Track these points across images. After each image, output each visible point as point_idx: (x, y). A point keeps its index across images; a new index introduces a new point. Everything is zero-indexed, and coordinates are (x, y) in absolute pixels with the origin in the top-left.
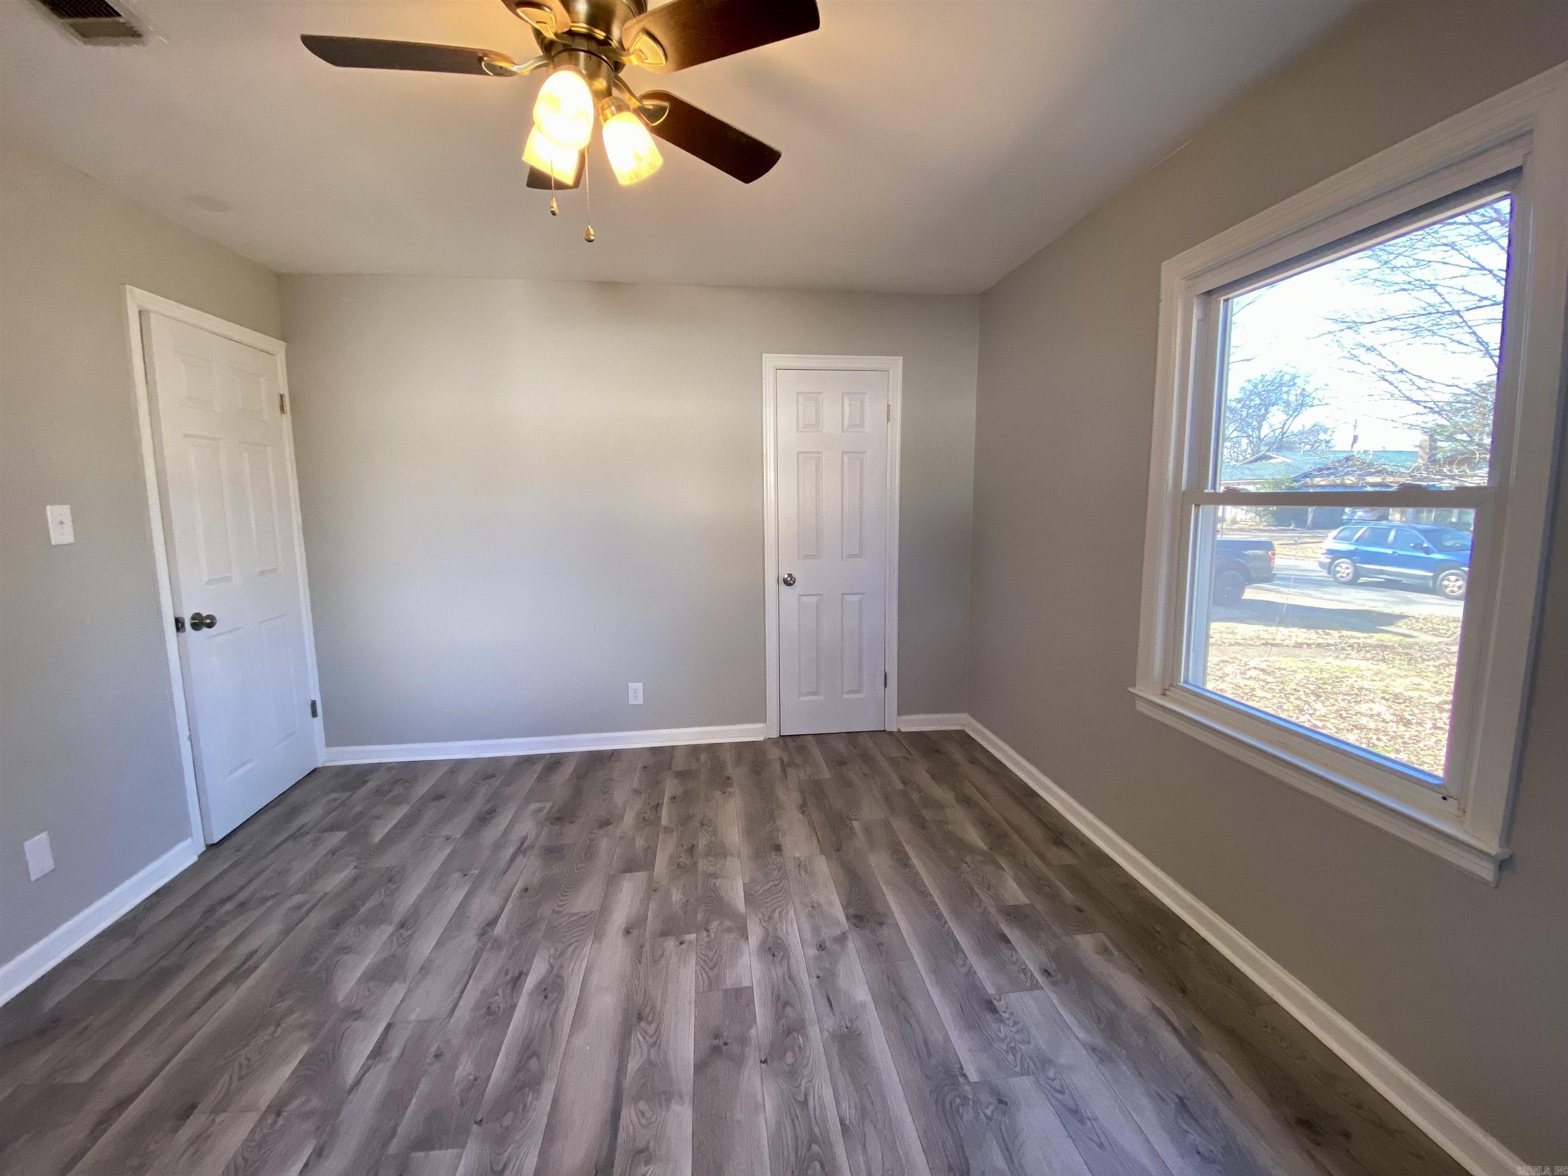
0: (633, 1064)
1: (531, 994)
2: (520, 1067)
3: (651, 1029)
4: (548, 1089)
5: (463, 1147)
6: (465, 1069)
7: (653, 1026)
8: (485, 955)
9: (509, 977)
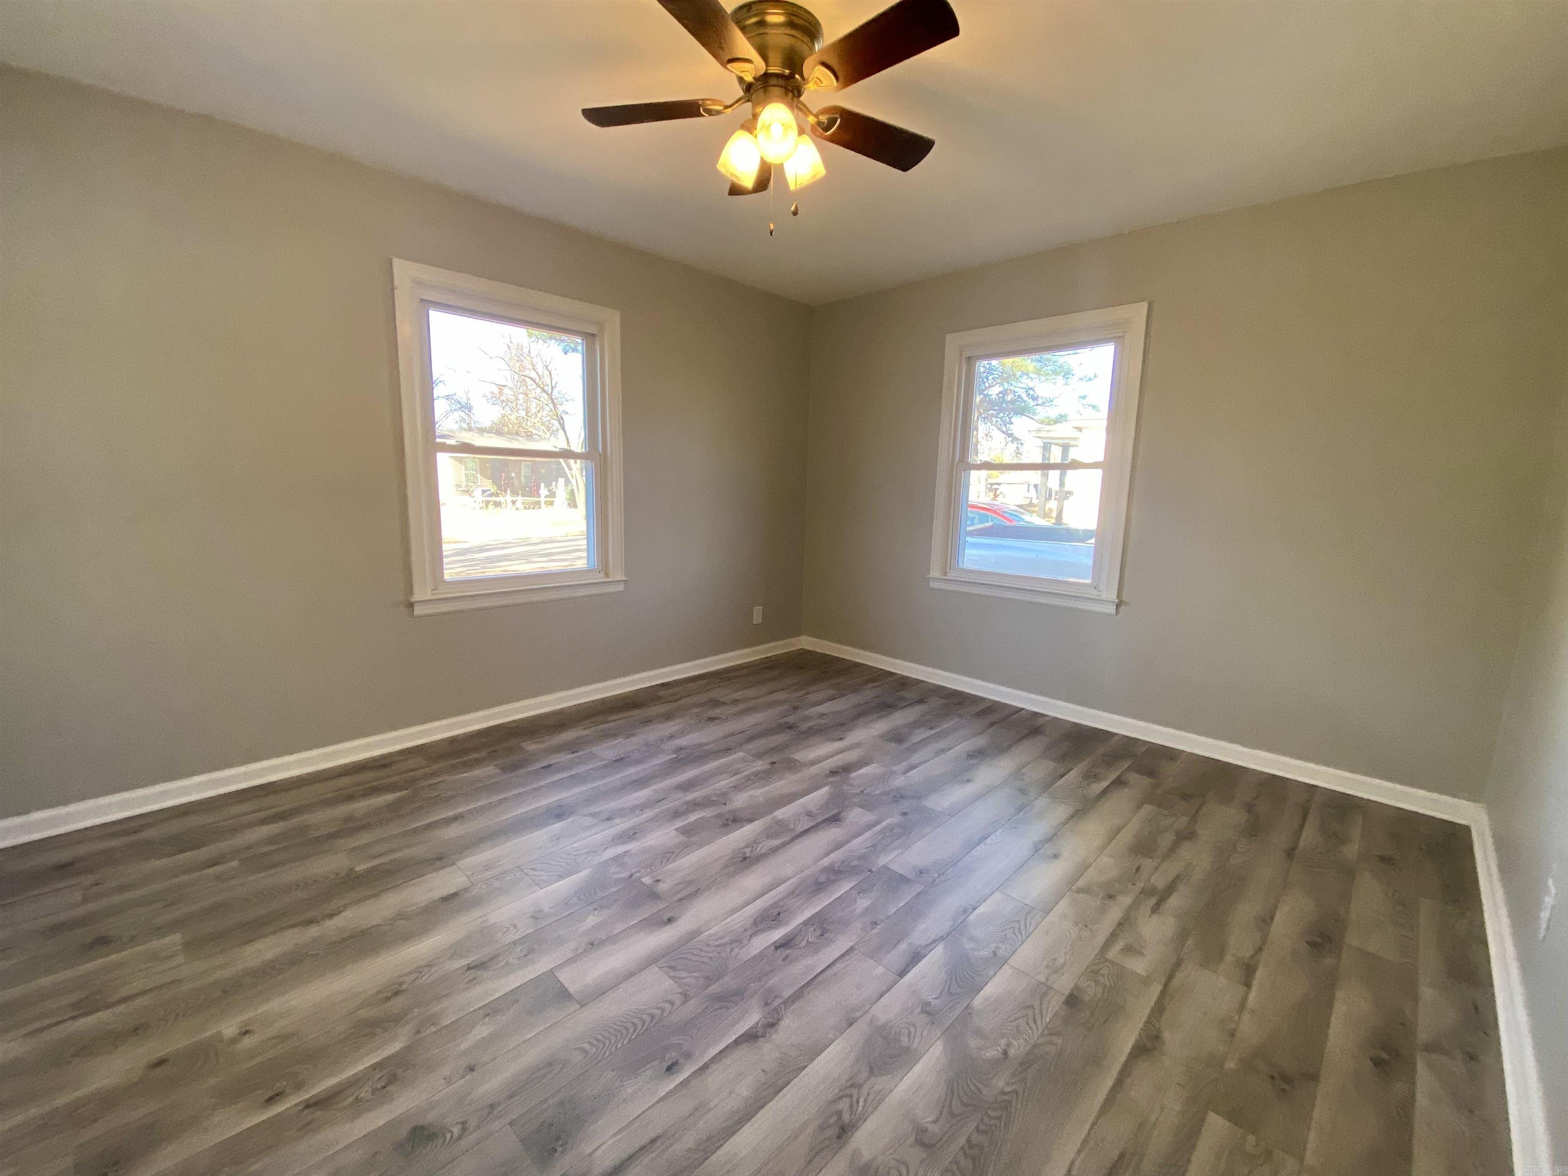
0: (775, 843)
1: (786, 924)
2: (830, 882)
3: (748, 850)
4: (825, 862)
5: (884, 866)
6: (863, 903)
7: (745, 850)
8: (787, 993)
9: (788, 951)
